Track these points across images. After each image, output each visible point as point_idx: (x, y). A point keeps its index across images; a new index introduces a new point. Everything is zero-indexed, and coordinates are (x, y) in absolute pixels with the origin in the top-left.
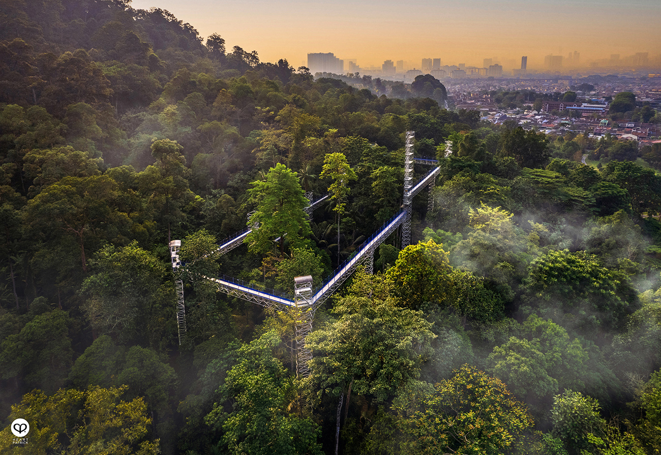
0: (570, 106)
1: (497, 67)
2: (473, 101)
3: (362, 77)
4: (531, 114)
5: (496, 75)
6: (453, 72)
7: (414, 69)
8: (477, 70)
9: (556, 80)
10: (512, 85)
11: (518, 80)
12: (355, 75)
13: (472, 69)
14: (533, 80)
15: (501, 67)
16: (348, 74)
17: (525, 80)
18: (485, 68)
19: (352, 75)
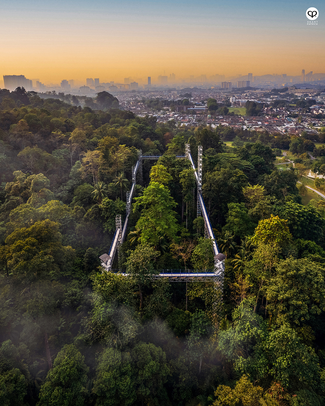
0: (189, 108)
1: (135, 84)
2: (134, 107)
3: (57, 94)
4: (171, 114)
5: (136, 89)
6: (109, 87)
7: (84, 86)
8: (123, 85)
9: (170, 91)
10: (148, 95)
11: (148, 92)
12: (52, 93)
13: (121, 85)
14: (157, 91)
15: (137, 83)
16: (47, 92)
17: (153, 91)
18: (128, 85)
19: (50, 92)
